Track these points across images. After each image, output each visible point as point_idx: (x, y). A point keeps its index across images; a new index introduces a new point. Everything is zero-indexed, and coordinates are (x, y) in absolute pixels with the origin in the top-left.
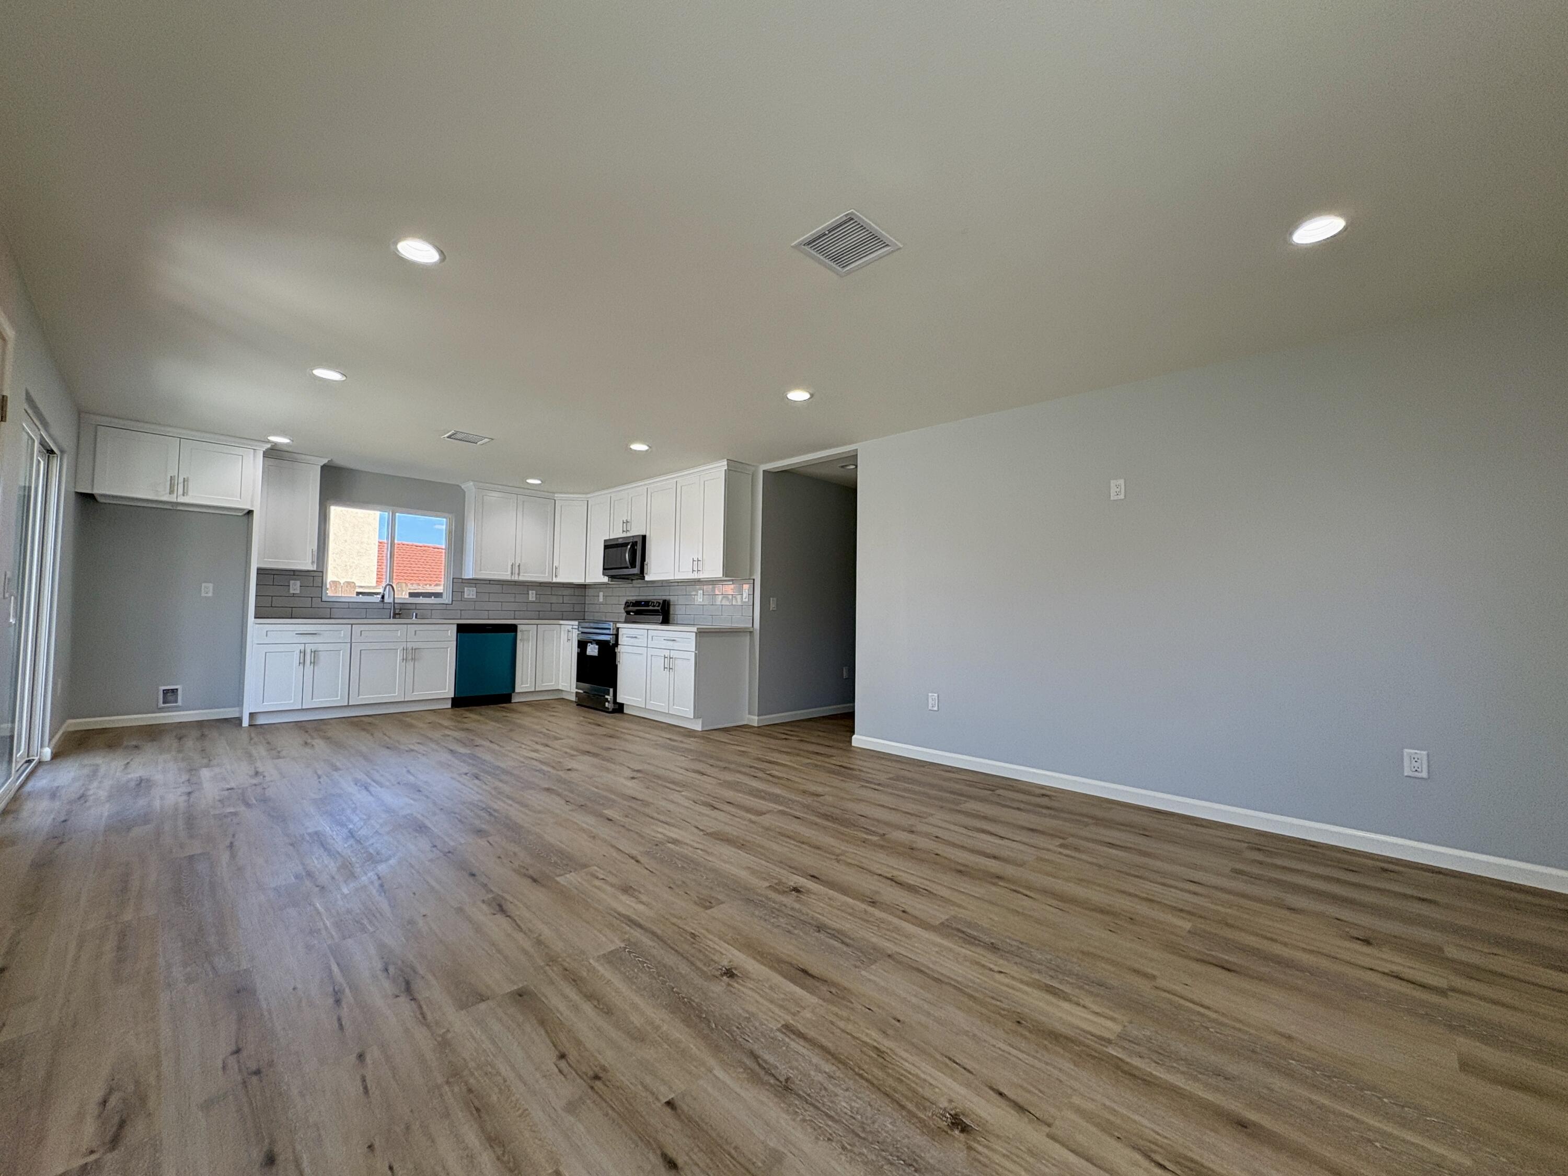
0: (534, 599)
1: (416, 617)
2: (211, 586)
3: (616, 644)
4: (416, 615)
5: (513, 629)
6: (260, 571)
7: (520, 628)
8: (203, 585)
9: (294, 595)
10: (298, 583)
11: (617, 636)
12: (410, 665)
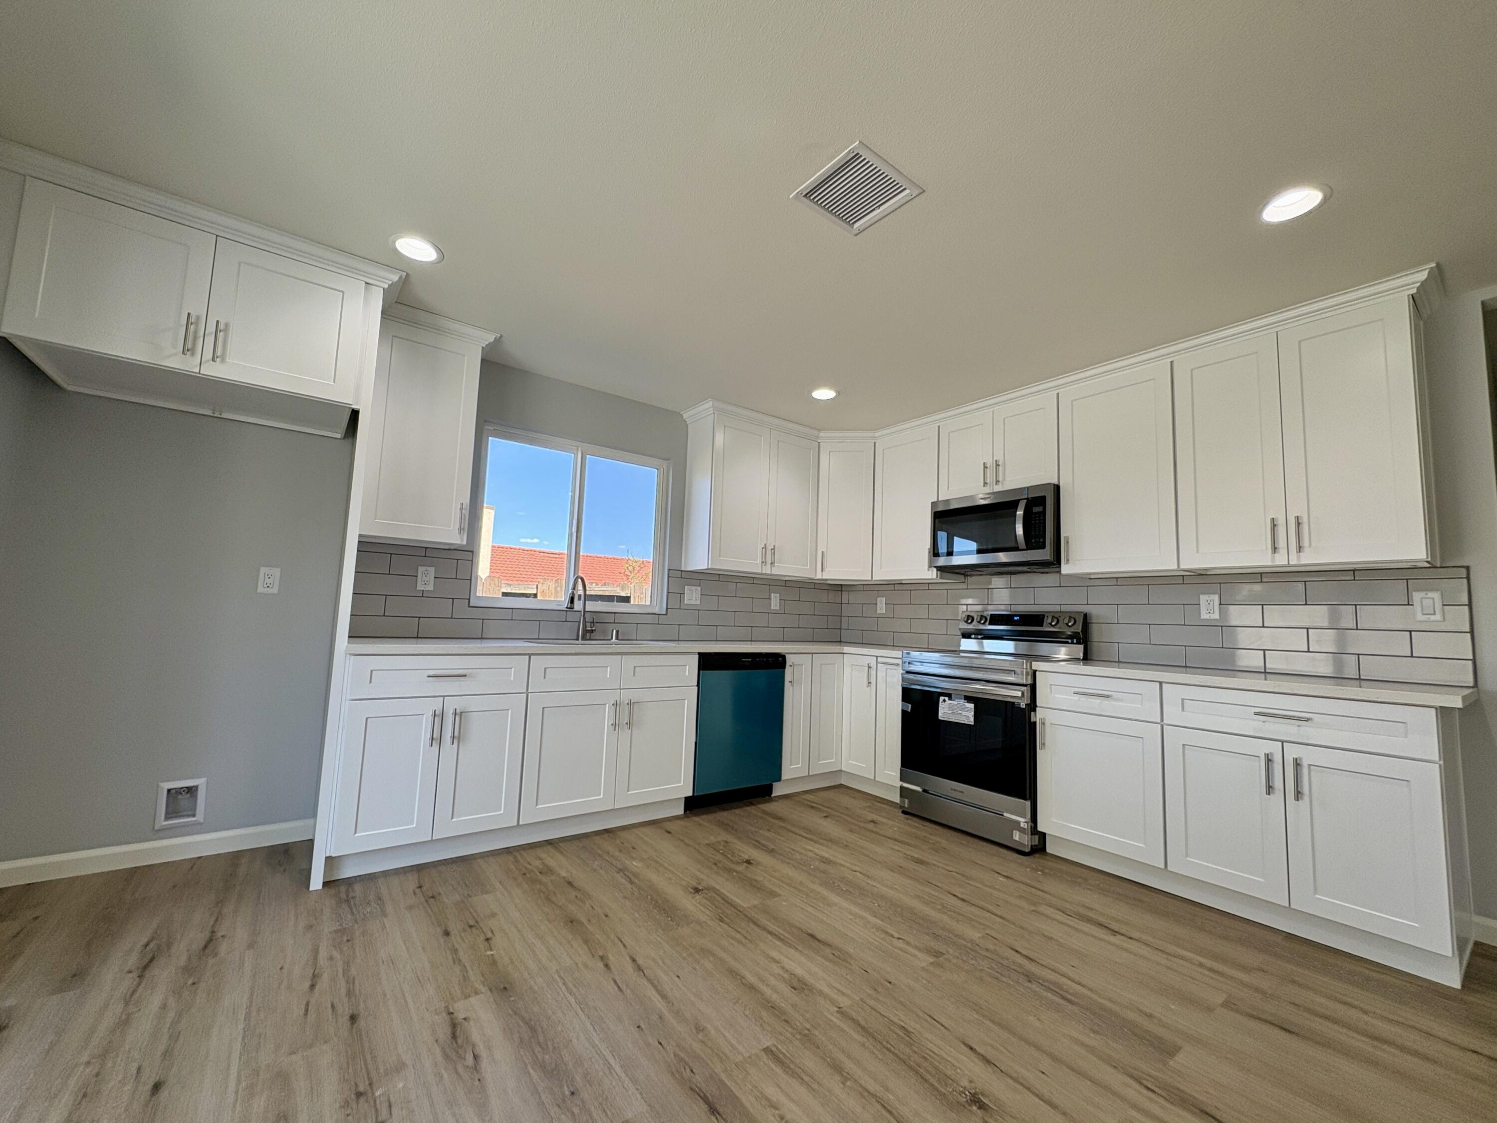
0: (778, 608)
1: (617, 638)
2: (277, 572)
3: (1033, 706)
4: (617, 632)
5: (777, 662)
6: (366, 546)
7: (790, 659)
8: (263, 570)
9: (423, 595)
10: (432, 570)
11: (1033, 687)
12: (625, 734)
